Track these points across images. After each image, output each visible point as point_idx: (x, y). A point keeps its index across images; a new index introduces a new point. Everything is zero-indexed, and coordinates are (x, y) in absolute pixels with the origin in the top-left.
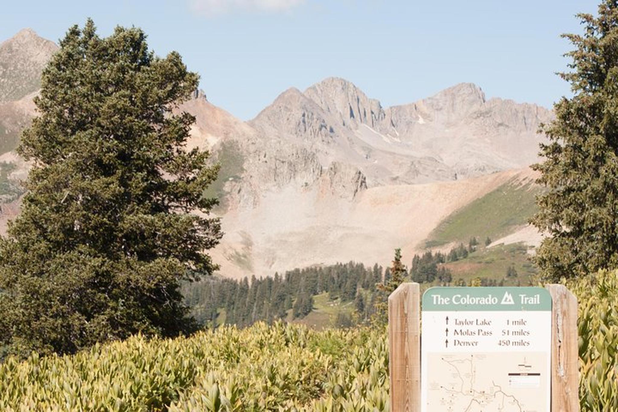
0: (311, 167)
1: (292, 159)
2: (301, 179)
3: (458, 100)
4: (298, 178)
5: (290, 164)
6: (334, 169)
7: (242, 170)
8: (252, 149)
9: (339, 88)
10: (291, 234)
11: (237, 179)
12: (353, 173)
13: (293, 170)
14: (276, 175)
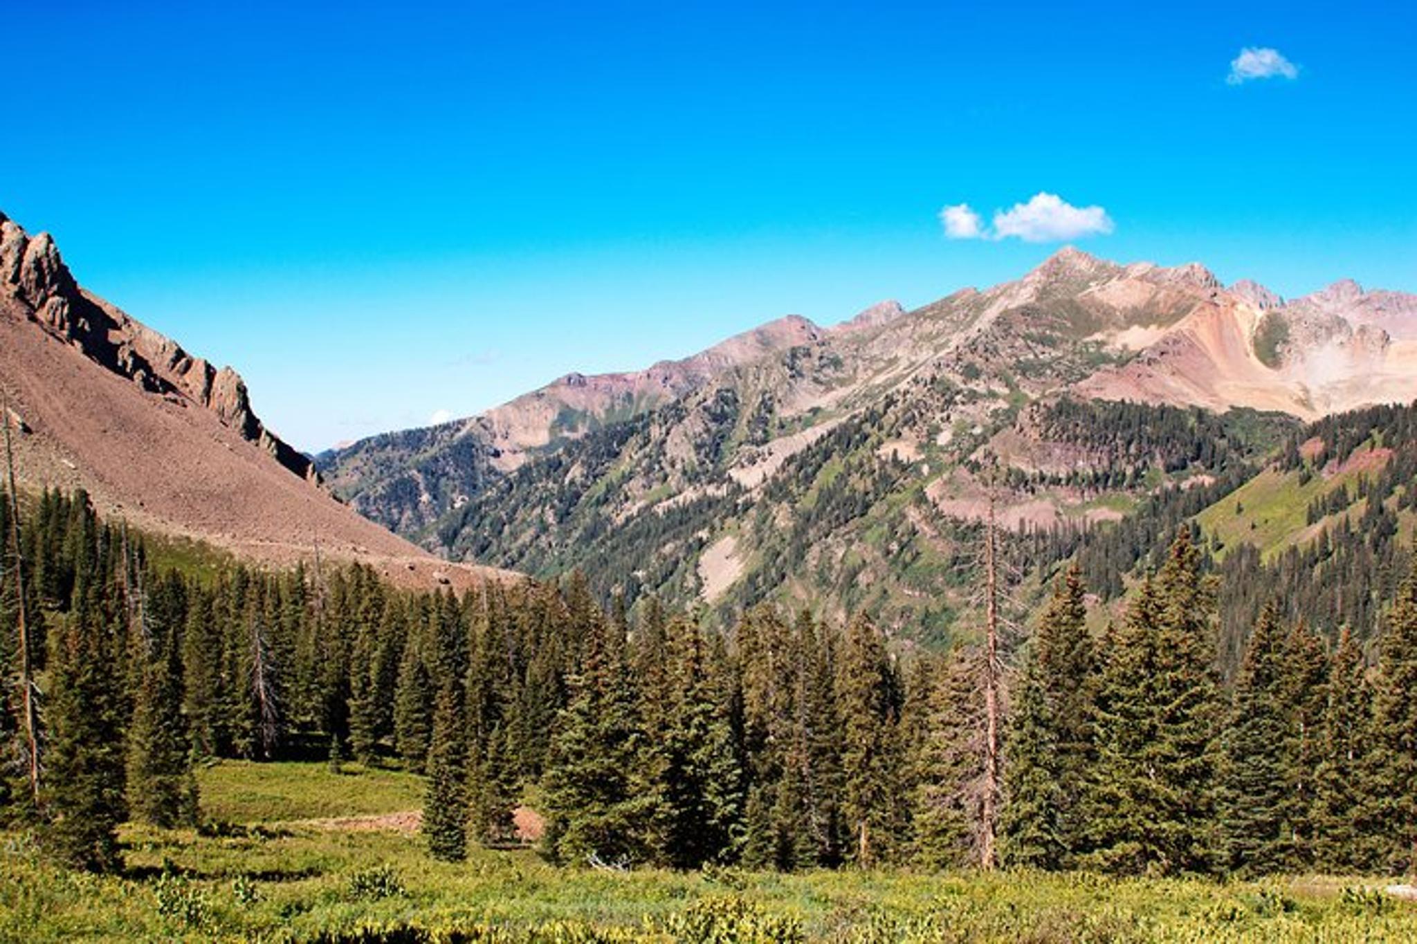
0: (1344, 329)
1: (1328, 325)
2: (1336, 339)
3: (1342, 293)
4: (1334, 338)
5: (1327, 328)
6: (1363, 330)
7: (1288, 335)
8: (1293, 318)
9: (1250, 286)
10: (1339, 382)
11: (1286, 342)
12: (1380, 332)
13: (1330, 332)
14: (1316, 337)
